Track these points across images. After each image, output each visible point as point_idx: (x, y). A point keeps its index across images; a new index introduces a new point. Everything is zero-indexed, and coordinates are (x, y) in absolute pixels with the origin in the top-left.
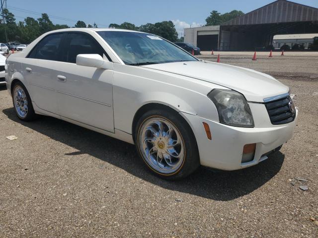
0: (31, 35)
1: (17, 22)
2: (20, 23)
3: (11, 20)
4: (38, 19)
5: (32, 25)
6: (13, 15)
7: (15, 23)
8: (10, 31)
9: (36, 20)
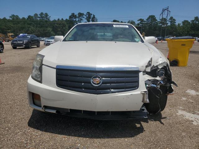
0: (183, 31)
1: (177, 24)
2: (179, 24)
3: (173, 23)
4: (191, 21)
5: (186, 25)
6: (175, 20)
7: (175, 25)
8: (171, 30)
9: (189, 21)
